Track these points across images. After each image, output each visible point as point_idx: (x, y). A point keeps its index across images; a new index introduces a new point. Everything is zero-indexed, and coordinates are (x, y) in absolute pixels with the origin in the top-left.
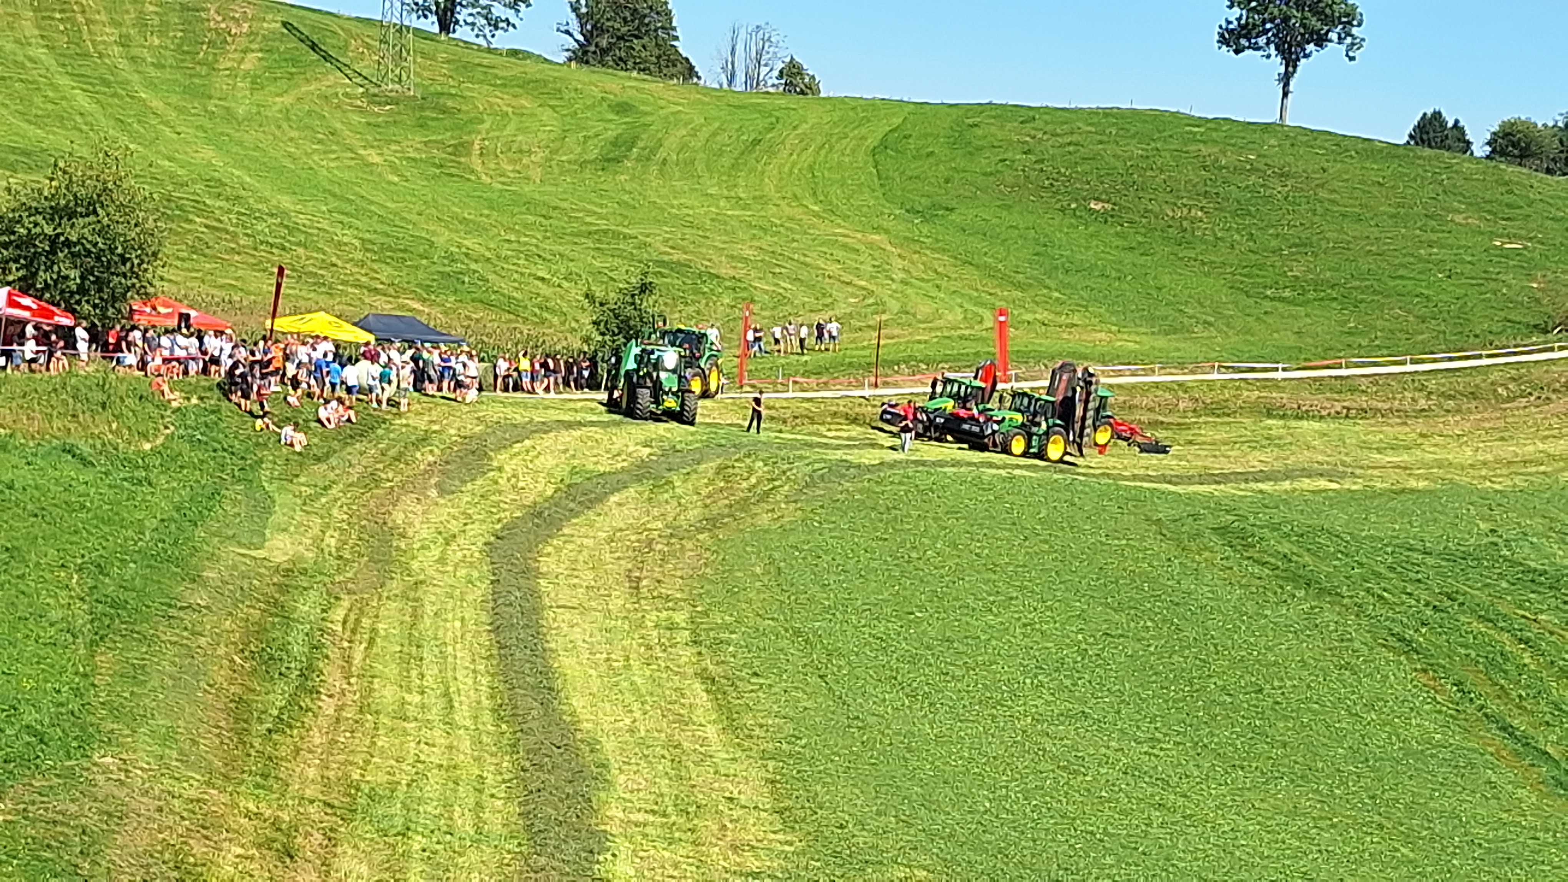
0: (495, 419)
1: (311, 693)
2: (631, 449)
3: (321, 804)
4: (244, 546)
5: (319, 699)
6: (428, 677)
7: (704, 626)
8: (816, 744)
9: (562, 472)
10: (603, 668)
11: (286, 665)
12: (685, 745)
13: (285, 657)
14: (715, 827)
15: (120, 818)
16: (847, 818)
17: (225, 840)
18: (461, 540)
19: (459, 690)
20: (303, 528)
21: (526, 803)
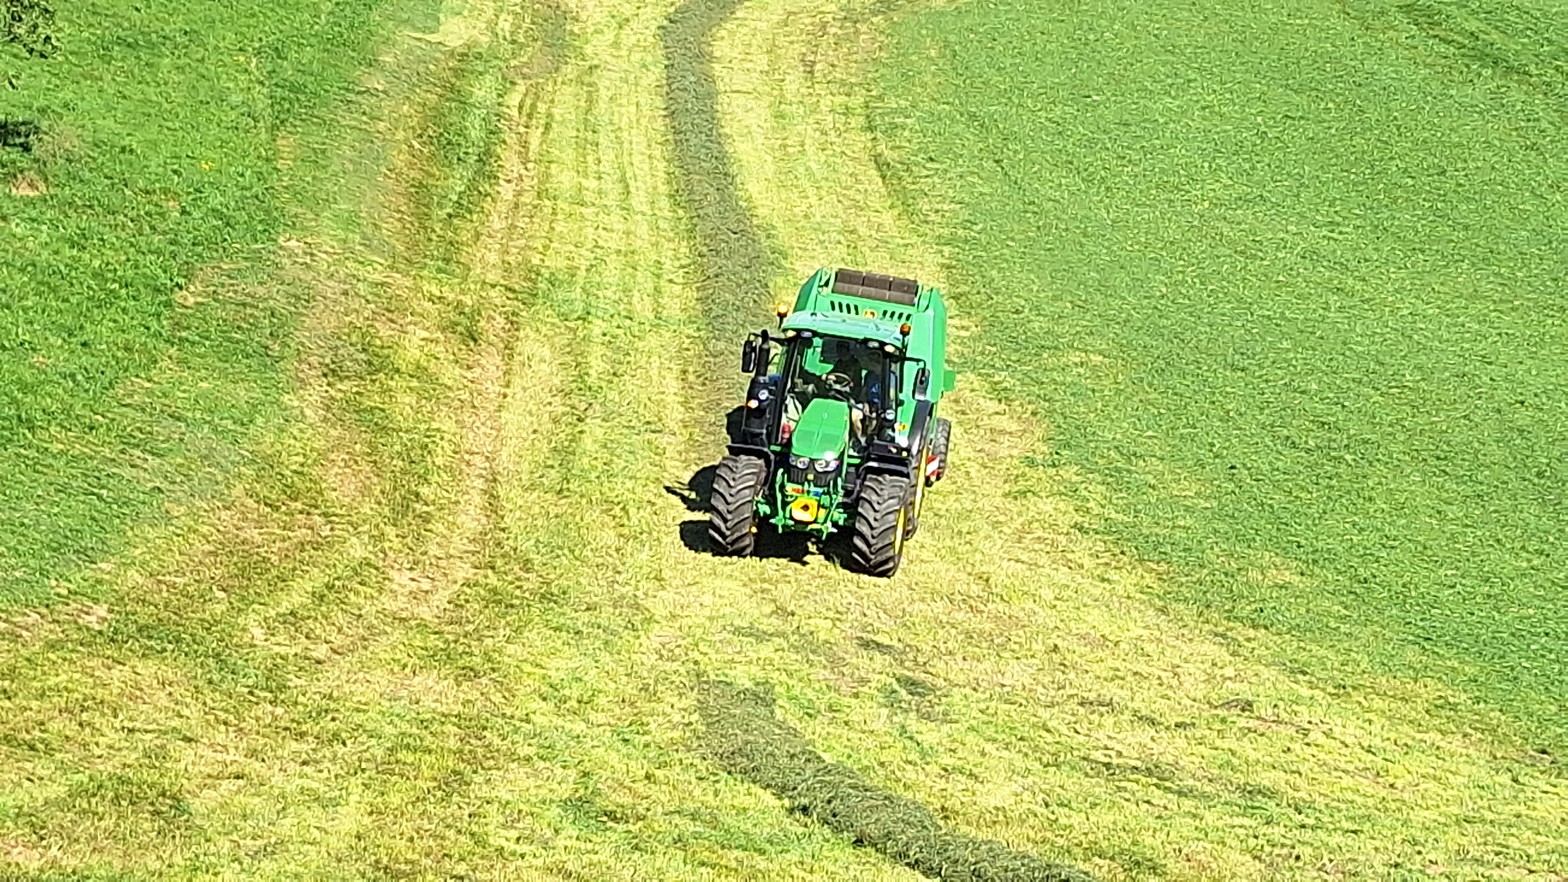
1: (489, 178)
3: (502, 289)
4: (418, 30)
5: (498, 184)
6: (604, 163)
7: (880, 111)
8: (992, 229)
10: (780, 154)
11: (463, 150)
12: (862, 230)
13: (463, 143)
15: (308, 301)
16: (1023, 303)
17: (410, 323)
18: (634, 25)
19: (635, 175)
20: (476, 13)
21: (704, 289)
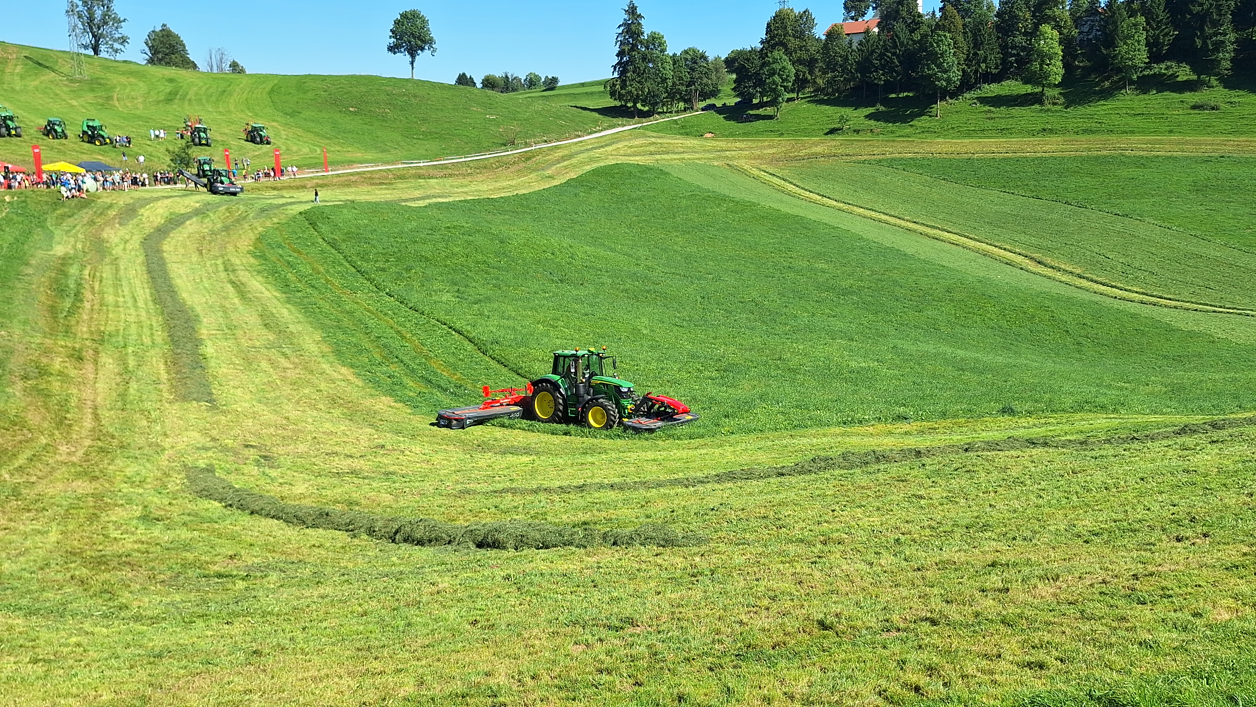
0: (138, 196)
2: (192, 204)
6: (125, 291)
9: (167, 214)
10: (193, 282)
12: (227, 306)
14: (242, 333)
18: (130, 242)
20: (67, 242)
21: (170, 332)
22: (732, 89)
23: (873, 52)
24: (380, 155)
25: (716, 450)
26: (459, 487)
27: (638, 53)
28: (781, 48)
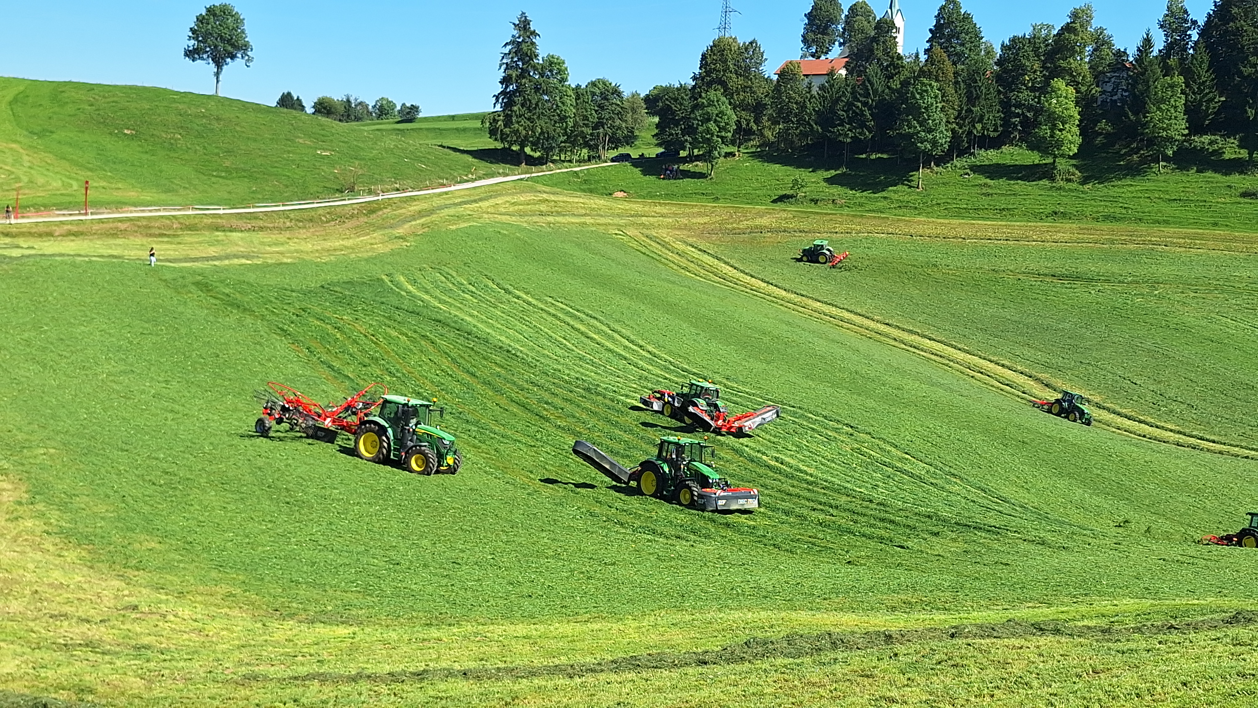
22: (653, 136)
23: (838, 99)
24: (163, 196)
25: (614, 625)
26: (243, 670)
27: (530, 82)
28: (719, 87)
